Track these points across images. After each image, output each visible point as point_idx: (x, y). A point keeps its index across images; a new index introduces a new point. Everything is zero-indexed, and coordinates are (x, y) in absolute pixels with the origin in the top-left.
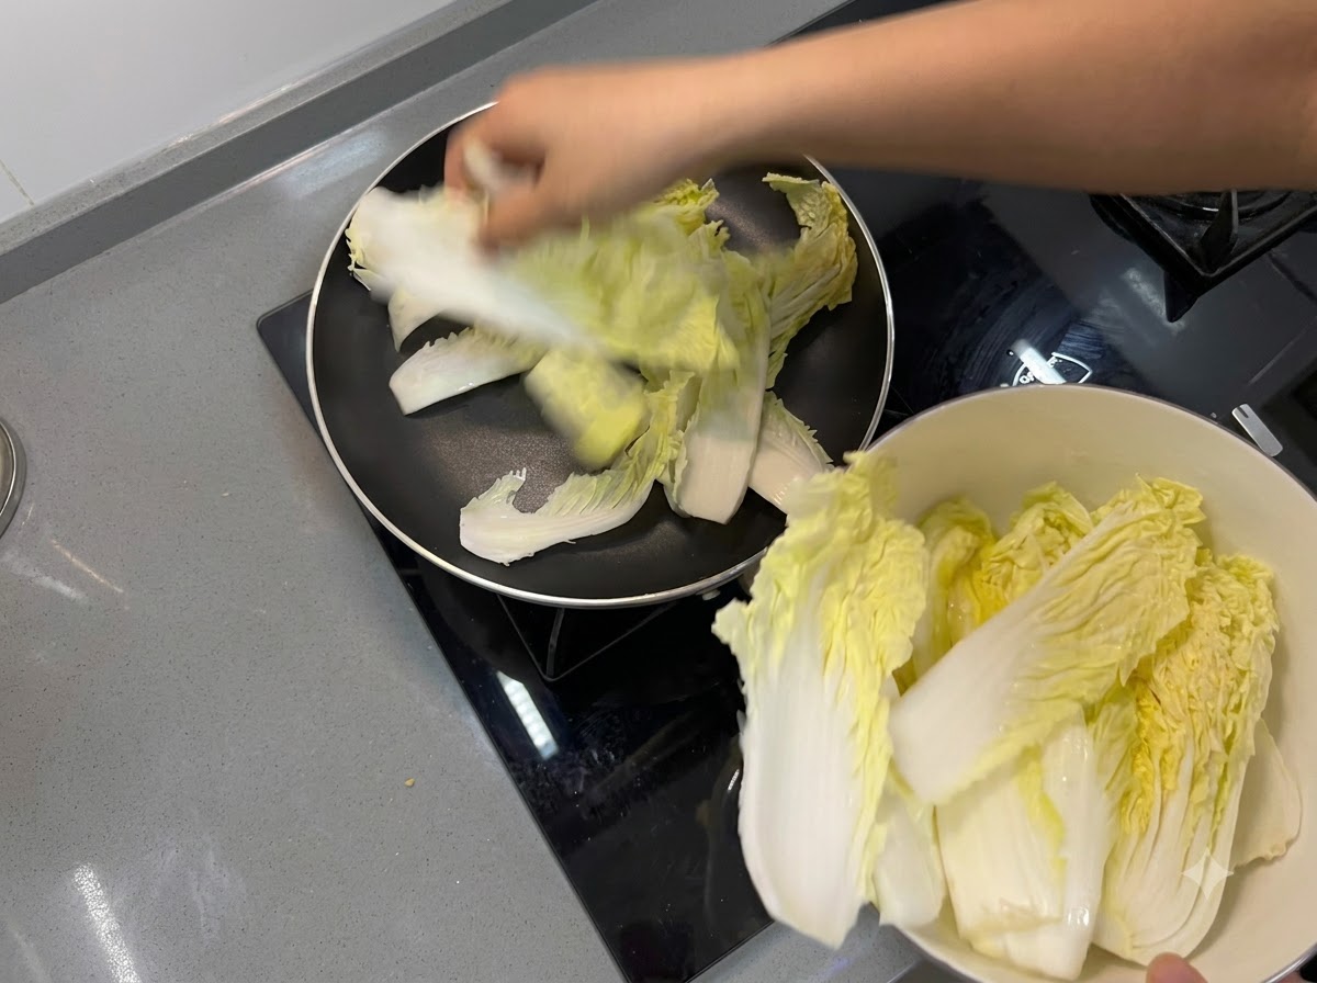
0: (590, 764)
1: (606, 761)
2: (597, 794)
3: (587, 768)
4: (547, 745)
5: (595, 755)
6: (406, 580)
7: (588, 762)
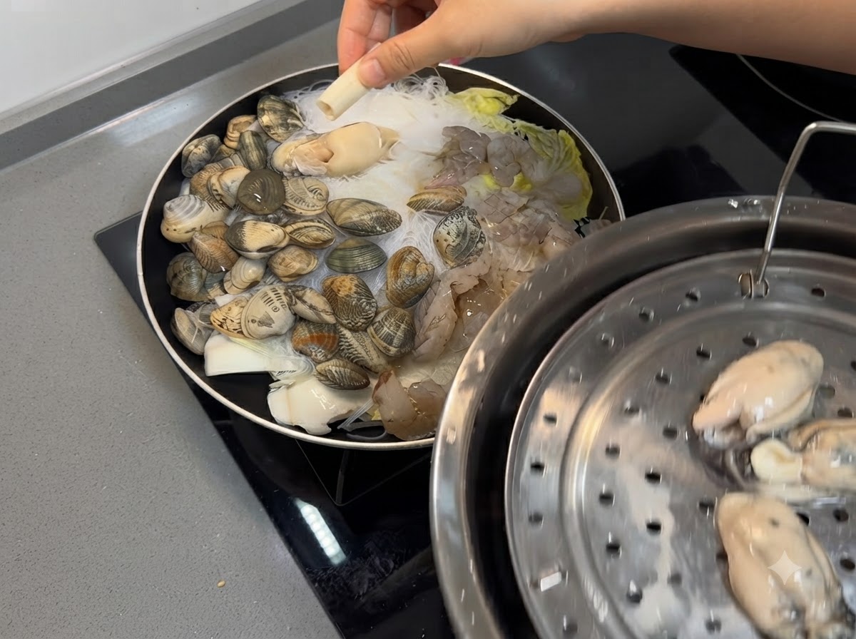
0: (373, 569)
1: (387, 569)
2: (381, 592)
3: (370, 572)
4: (336, 556)
5: (377, 562)
6: (219, 429)
7: (371, 565)
